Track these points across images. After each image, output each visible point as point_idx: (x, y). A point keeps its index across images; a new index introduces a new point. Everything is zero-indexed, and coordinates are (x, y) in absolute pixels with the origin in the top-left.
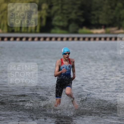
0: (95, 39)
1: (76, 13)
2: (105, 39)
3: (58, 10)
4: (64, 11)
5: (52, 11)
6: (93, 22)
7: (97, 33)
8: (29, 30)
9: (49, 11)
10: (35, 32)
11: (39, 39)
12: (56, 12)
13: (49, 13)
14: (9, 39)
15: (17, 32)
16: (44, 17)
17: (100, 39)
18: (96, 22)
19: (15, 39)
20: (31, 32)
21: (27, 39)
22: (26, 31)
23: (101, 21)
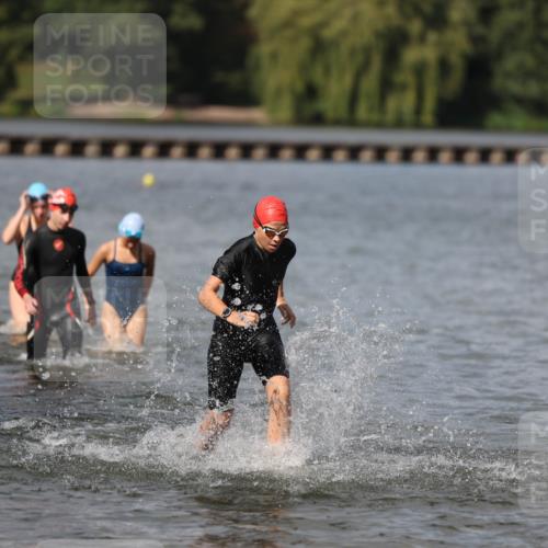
3: (521, 26)
5: (495, 35)
8: (390, 116)
9: (480, 30)
10: (418, 125)
11: (433, 154)
14: (300, 151)
15: (338, 123)
19: (328, 152)
20: (399, 124)
21: (380, 153)
22: (375, 117)
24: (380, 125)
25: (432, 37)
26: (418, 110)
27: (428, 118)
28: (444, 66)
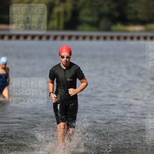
0: (132, 38)
2: (145, 38)
5: (79, 4)
6: (130, 17)
7: (135, 31)
10: (58, 29)
12: (84, 4)
13: (74, 5)
16: (69, 11)
17: (139, 38)
19: (33, 37)
20: (53, 29)
21: (48, 37)
23: (140, 17)
25: (62, 5)
26: (58, 25)
27: (61, 26)
28: (65, 13)
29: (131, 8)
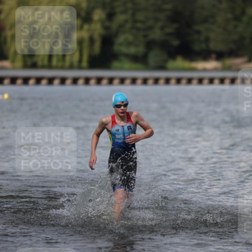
0: (200, 81)
1: (162, 28)
2: (222, 81)
3: (126, 21)
4: (139, 25)
5: (114, 25)
6: (197, 47)
7: (205, 70)
8: (67, 64)
9: (107, 24)
10: (80, 67)
11: (87, 81)
12: (121, 26)
13: (107, 28)
14: (26, 81)
15: (43, 67)
16: (96, 36)
17: (211, 81)
18: (204, 46)
19: (38, 81)
20: (71, 67)
21: (63, 81)
22: (60, 64)
23: (213, 46)
24: (62, 68)
25: (86, 27)
26: (80, 61)
27: (85, 64)
28: (92, 40)
29: (199, 32)
